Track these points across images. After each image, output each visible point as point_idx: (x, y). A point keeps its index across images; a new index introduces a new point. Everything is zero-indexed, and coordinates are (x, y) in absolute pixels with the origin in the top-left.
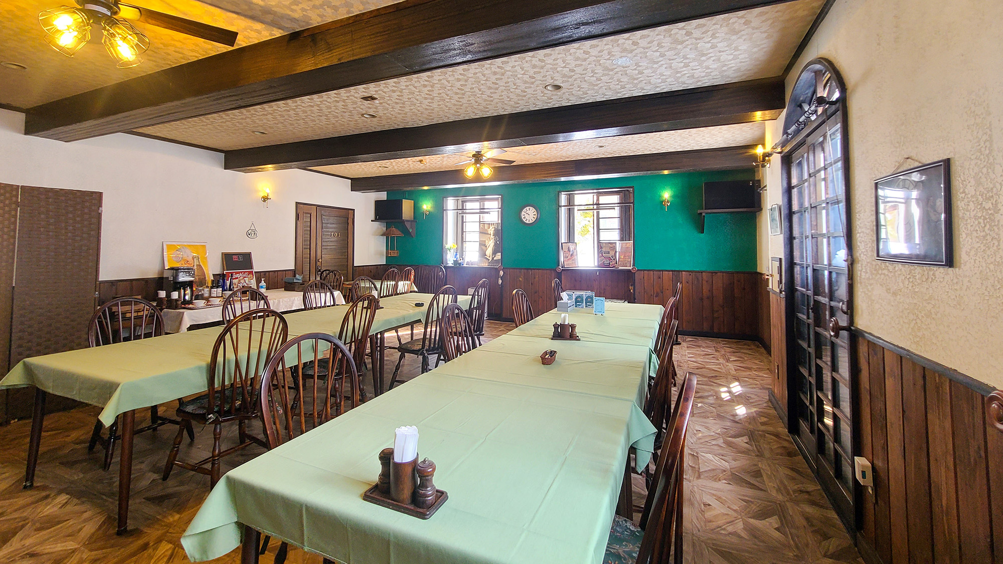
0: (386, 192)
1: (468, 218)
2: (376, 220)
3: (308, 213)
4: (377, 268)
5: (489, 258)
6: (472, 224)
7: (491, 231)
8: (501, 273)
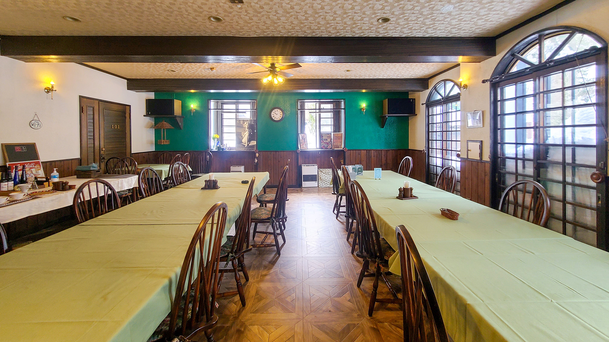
0: (154, 93)
1: (225, 115)
2: (147, 115)
3: (91, 107)
4: (149, 154)
5: (245, 145)
6: (229, 120)
7: (246, 125)
8: (257, 155)
